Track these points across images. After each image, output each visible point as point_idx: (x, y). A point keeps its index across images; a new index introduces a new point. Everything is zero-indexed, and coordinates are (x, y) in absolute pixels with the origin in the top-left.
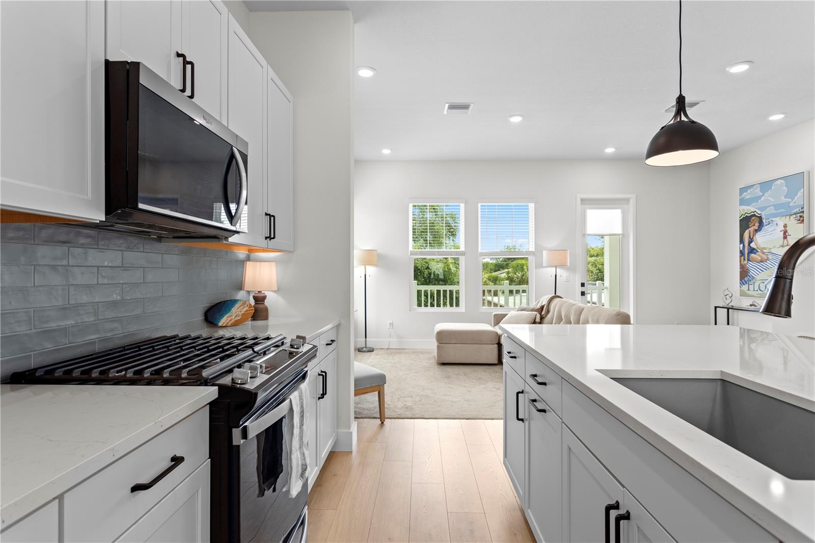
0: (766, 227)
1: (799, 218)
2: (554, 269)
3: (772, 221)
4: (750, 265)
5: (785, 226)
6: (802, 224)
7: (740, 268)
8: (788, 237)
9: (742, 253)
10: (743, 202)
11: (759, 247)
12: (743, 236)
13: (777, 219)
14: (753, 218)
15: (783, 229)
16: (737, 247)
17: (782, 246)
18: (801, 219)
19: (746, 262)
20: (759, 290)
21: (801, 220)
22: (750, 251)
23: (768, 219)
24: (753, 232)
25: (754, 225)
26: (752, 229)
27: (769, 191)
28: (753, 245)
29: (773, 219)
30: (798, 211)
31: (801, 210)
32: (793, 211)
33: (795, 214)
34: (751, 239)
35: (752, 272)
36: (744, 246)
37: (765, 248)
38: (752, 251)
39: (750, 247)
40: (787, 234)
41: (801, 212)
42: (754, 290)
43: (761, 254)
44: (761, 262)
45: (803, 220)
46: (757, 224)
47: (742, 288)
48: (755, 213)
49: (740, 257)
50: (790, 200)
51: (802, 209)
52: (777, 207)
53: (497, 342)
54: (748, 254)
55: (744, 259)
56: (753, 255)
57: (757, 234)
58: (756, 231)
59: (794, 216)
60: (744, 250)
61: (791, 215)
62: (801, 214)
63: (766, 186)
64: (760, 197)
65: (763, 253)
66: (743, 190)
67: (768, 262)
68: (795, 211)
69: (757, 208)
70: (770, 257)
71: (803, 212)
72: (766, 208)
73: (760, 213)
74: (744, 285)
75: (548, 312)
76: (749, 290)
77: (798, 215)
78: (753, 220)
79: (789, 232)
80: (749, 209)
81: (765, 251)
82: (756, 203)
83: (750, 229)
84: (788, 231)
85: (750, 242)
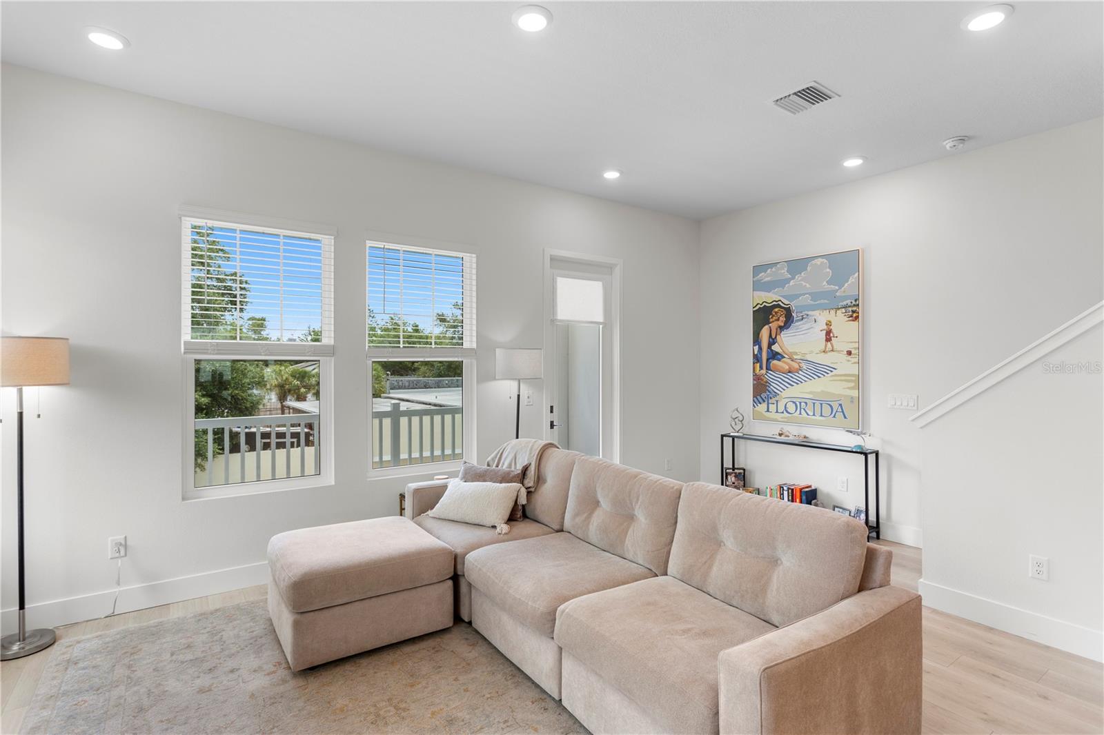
0: (797, 324)
1: (851, 313)
2: (515, 384)
3: (808, 315)
4: (770, 376)
5: (829, 324)
6: (856, 323)
7: (754, 380)
8: (832, 338)
9: (757, 359)
10: (757, 286)
11: (786, 351)
12: (759, 334)
13: (816, 314)
14: (776, 310)
15: (825, 327)
16: (748, 349)
17: (824, 352)
18: (855, 315)
19: (764, 371)
20: (785, 412)
21: (854, 316)
22: (771, 355)
23: (801, 312)
24: (777, 329)
25: (778, 320)
26: (774, 325)
27: (802, 274)
28: (775, 348)
29: (810, 313)
30: (849, 304)
31: (854, 303)
32: (841, 304)
33: (845, 307)
34: (773, 339)
35: (774, 386)
36: (760, 349)
37: (796, 354)
38: (774, 356)
39: (772, 350)
40: (831, 335)
41: (854, 305)
42: (777, 412)
43: (789, 361)
44: (789, 372)
45: (857, 317)
46: (783, 319)
47: (757, 408)
48: (780, 303)
49: (754, 363)
50: (837, 288)
51: (856, 301)
52: (815, 296)
53: (452, 574)
54: (768, 360)
55: (761, 368)
56: (775, 362)
57: (783, 333)
58: (781, 328)
59: (844, 310)
60: (761, 355)
61: (839, 309)
62: (854, 309)
63: (797, 266)
64: (788, 281)
65: (792, 361)
66: (757, 269)
67: (800, 372)
68: (845, 303)
69: (781, 296)
70: (804, 366)
71: (858, 305)
72: (797, 296)
73: (787, 302)
74: (760, 403)
75: (540, 479)
76: (768, 411)
77: (850, 309)
78: (776, 313)
79: (835, 331)
80: (769, 297)
81: (795, 357)
82: (781, 289)
83: (770, 325)
84: (834, 331)
85: (770, 345)
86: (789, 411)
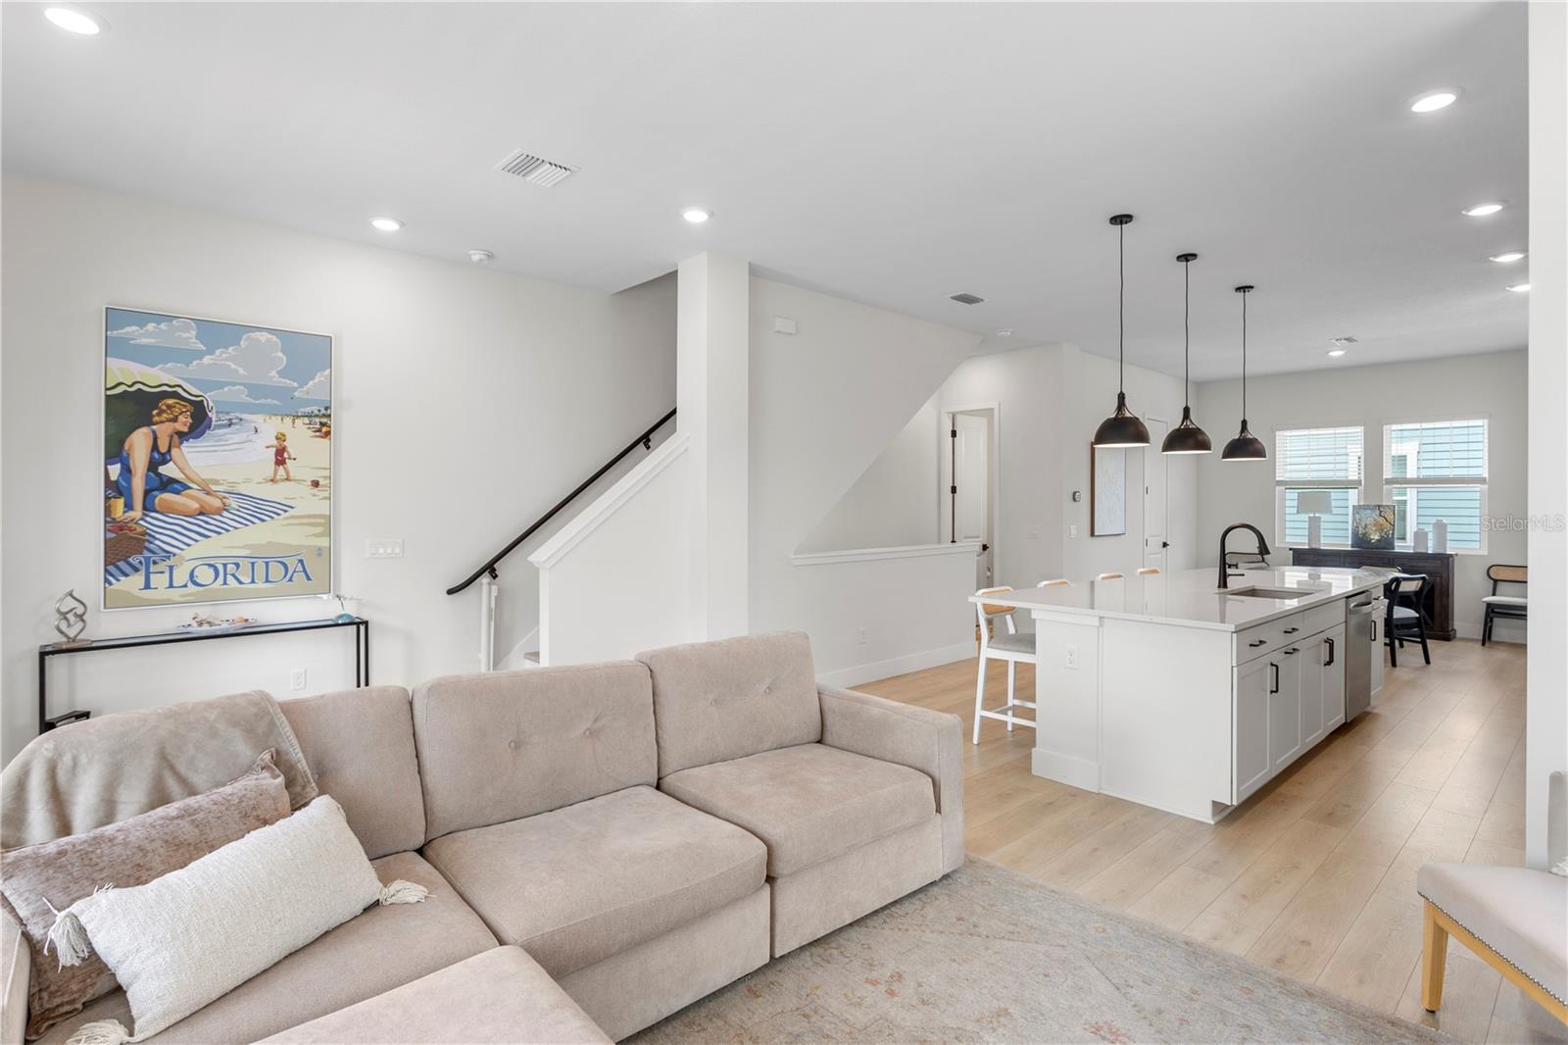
0: (217, 431)
1: (318, 426)
3: (241, 420)
4: (153, 522)
5: (281, 437)
6: (326, 440)
7: (106, 530)
8: (287, 460)
9: (115, 489)
11: (192, 476)
12: (122, 443)
13: (258, 419)
14: (170, 401)
15: (275, 442)
16: (92, 470)
17: (272, 480)
18: (324, 429)
19: (137, 513)
20: (190, 584)
21: (324, 431)
22: (156, 483)
23: (228, 413)
24: (171, 437)
25: (175, 420)
26: (164, 430)
27: (230, 349)
28: (168, 470)
29: (244, 416)
30: (316, 412)
31: (323, 412)
32: (302, 410)
33: (309, 416)
34: (163, 454)
35: (163, 540)
36: (127, 471)
37: (216, 483)
38: (168, 484)
39: (159, 475)
40: (286, 455)
41: (324, 416)
42: (171, 586)
43: (202, 495)
44: (201, 514)
45: (328, 434)
46: (185, 420)
47: (116, 585)
48: (179, 390)
49: (107, 498)
50: (295, 385)
51: (326, 409)
52: (254, 390)
54: (147, 493)
55: (129, 506)
56: (166, 496)
57: (185, 444)
58: (182, 436)
59: (306, 420)
60: (129, 481)
61: (298, 417)
62: (324, 420)
63: (218, 333)
64: (200, 355)
65: (208, 494)
66: (115, 317)
67: (225, 514)
68: (308, 410)
69: (183, 379)
70: (233, 503)
71: (330, 416)
72: (220, 385)
73: (199, 393)
74: (126, 575)
76: (147, 586)
77: (318, 420)
78: (169, 407)
79: (292, 448)
80: (154, 377)
81: (214, 488)
82: (183, 366)
83: (154, 427)
84: (289, 449)
85: (153, 466)
86: (199, 581)
